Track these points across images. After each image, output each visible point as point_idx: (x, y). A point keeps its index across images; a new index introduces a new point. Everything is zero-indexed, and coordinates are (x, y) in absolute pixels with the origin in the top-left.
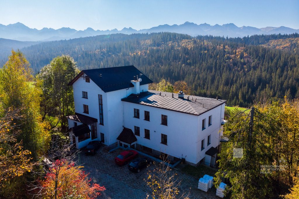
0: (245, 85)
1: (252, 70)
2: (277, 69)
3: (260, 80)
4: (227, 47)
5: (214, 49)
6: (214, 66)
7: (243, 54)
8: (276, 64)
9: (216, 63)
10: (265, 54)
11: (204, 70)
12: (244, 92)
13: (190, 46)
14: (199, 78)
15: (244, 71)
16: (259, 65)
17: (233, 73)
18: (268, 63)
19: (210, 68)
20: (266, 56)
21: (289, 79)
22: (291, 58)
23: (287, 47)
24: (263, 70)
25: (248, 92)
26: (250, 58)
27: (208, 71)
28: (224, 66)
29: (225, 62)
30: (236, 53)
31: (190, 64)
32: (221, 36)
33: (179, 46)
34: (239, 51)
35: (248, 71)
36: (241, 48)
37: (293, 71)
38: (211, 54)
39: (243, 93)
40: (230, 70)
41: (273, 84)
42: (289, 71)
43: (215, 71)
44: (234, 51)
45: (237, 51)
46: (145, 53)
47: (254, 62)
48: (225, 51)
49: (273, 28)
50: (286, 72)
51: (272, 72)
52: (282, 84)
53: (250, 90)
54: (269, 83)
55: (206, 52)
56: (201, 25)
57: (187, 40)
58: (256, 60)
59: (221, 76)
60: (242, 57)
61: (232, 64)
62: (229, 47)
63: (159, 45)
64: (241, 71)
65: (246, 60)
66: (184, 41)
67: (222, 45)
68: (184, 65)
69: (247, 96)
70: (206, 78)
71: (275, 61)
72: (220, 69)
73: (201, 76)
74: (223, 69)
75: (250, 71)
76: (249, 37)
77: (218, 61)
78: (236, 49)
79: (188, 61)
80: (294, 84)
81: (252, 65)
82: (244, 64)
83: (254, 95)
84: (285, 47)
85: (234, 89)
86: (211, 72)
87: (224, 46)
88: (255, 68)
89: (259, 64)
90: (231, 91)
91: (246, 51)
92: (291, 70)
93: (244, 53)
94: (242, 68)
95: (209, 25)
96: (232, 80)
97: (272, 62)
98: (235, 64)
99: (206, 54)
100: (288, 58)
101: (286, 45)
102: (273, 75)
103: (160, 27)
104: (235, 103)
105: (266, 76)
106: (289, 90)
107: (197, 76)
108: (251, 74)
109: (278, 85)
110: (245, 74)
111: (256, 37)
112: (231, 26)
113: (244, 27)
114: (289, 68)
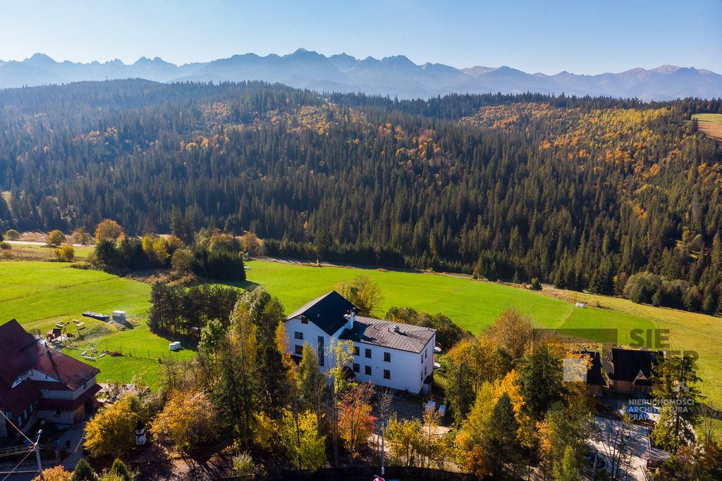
0: (439, 220)
1: (450, 185)
2: (495, 183)
3: (466, 205)
4: (398, 129)
5: (374, 134)
6: (376, 176)
7: (432, 147)
8: (495, 168)
9: (380, 170)
10: (473, 149)
11: (358, 185)
12: (439, 234)
13: (319, 125)
14: (349, 204)
15: (436, 186)
16: (463, 172)
17: (416, 192)
18: (480, 168)
19: (368, 182)
20: (474, 153)
21: (517, 203)
22: (519, 156)
23: (514, 123)
24: (470, 185)
25: (445, 233)
26: (445, 156)
27: (365, 189)
28: (397, 177)
29: (399, 167)
30: (417, 145)
31: (325, 170)
32: (383, 96)
33: (295, 124)
34: (424, 139)
35: (443, 186)
36: (427, 131)
37: (524, 186)
38: (369, 149)
39: (436, 236)
40: (409, 185)
41: (490, 215)
42: (516, 187)
43: (381, 188)
44: (414, 141)
45: (421, 139)
46: (220, 142)
47: (453, 165)
48: (395, 141)
49: (486, 68)
50: (511, 190)
51: (487, 188)
52: (505, 214)
53: (449, 231)
54: (482, 214)
55: (357, 141)
56: (335, 57)
57: (312, 109)
58: (457, 162)
59: (393, 201)
60: (430, 155)
61: (412, 171)
62: (403, 129)
63: (247, 120)
64: (430, 185)
65: (438, 161)
66: (305, 110)
67: (389, 125)
68: (312, 172)
69: (444, 241)
70: (364, 204)
71: (491, 164)
72: (389, 181)
73: (353, 201)
74: (395, 182)
75: (447, 185)
76: (441, 98)
77: (383, 163)
78: (418, 135)
79: (322, 163)
80: (524, 213)
81: (450, 174)
82: (435, 170)
83: (456, 239)
84: (510, 124)
85: (420, 230)
86: (373, 188)
87: (393, 129)
88: (456, 179)
89: (462, 169)
90: (415, 236)
91: (437, 139)
92: (519, 183)
93: (434, 145)
94: (432, 179)
96: (415, 207)
97: (486, 167)
98: (418, 170)
99: (357, 146)
100: (514, 154)
101: (511, 120)
102: (489, 193)
103: (237, 60)
104: (425, 263)
105: (476, 198)
106: (516, 228)
107: (345, 200)
108: (449, 194)
109: (498, 217)
110: (438, 193)
111: (455, 100)
112: (401, 62)
113: (429, 65)
114: (516, 181)
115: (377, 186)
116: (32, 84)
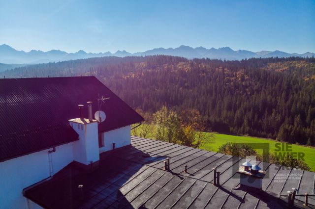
0: (249, 111)
1: (255, 94)
2: (282, 92)
3: (265, 103)
4: (226, 69)
5: (213, 71)
6: (213, 89)
7: (244, 77)
8: (280, 87)
9: (216, 87)
10: (267, 77)
11: (204, 94)
12: (250, 118)
13: (187, 68)
14: (198, 102)
15: (247, 94)
16: (262, 88)
17: (236, 96)
18: (272, 85)
19: (209, 92)
20: (268, 79)
21: (296, 103)
22: (293, 81)
23: (286, 70)
24: (267, 93)
25: (253, 118)
26: (251, 81)
27: (207, 95)
28: (225, 90)
29: (226, 85)
30: (236, 75)
31: (188, 87)
32: (219, 59)
33: (175, 68)
34: (240, 73)
35: (251, 95)
36: (241, 70)
37: (299, 94)
38: (210, 77)
39: (248, 119)
40: (232, 93)
41: (280, 108)
42: (295, 95)
43: (216, 95)
44: (234, 73)
45: (238, 73)
46: (140, 76)
47: (256, 85)
48: (224, 74)
49: (268, 52)
50: (292, 96)
51: (276, 95)
52: (289, 108)
53: (256, 116)
54: (275, 108)
55: (204, 74)
56: (197, 48)
57: (183, 63)
58: (258, 83)
59: (222, 100)
60: (243, 79)
61: (233, 87)
62: (228, 69)
63: (154, 68)
64: (243, 94)
65: (248, 83)
66: (180, 63)
67: (221, 68)
68: (181, 88)
69: (253, 123)
70: (207, 102)
71: (278, 83)
72: (220, 92)
73: (200, 100)
74: (224, 93)
75: (253, 94)
76: (247, 59)
77: (218, 84)
78: (236, 71)
79: (186, 84)
80: (302, 108)
81: (255, 88)
82: (246, 87)
83: (260, 121)
84: (284, 70)
85: (239, 114)
86: (211, 95)
87: (223, 69)
88: (258, 91)
89: (261, 87)
90: (236, 117)
91: (246, 73)
92: (297, 93)
93: (245, 76)
94: (245, 91)
95: (205, 49)
96: (235, 104)
97: (275, 85)
98: (237, 87)
99: (204, 77)
100: (290, 81)
101: (284, 68)
102: (279, 98)
103: (155, 50)
104: (243, 131)
105: (271, 101)
106: (299, 115)
107: (196, 100)
108: (254, 98)
109: (285, 110)
110: (248, 98)
111: (254, 60)
112: (227, 50)
113: (240, 51)
114: (295, 92)
115: (214, 94)
116: (73, 59)
